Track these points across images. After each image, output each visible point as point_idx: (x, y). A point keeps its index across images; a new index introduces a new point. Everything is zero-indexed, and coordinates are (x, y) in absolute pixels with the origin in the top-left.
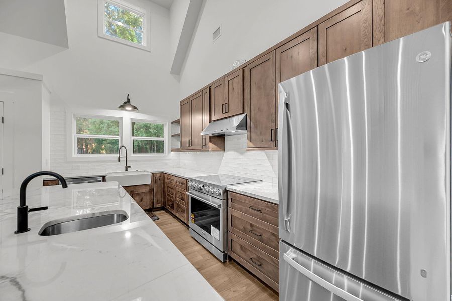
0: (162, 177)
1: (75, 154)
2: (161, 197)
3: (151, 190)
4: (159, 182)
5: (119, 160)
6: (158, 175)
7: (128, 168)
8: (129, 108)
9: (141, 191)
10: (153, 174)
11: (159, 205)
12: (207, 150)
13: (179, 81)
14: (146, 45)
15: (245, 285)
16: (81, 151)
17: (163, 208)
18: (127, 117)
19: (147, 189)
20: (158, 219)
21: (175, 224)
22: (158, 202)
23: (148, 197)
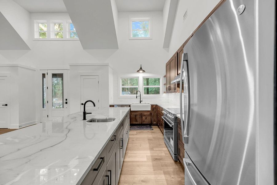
0: (156, 108)
1: (121, 95)
2: (156, 118)
3: (151, 114)
4: (155, 110)
5: (137, 98)
6: (154, 106)
7: (141, 102)
8: (141, 71)
9: (146, 114)
10: (152, 106)
11: (155, 123)
12: (176, 92)
13: (168, 51)
15: (182, 178)
17: (157, 125)
18: (141, 76)
19: (149, 113)
20: (153, 130)
21: (159, 134)
22: (154, 121)
23: (149, 118)
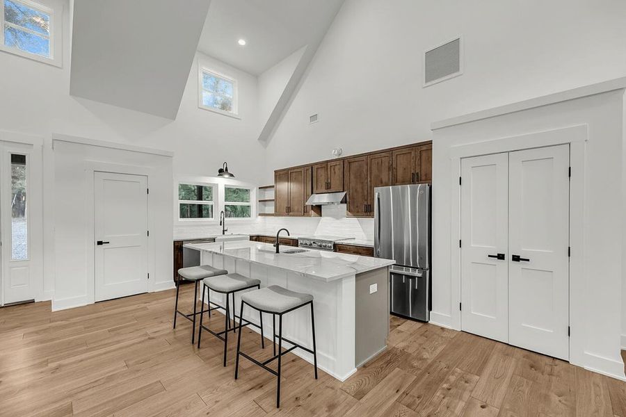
1: (178, 219)
5: (221, 225)
6: (254, 238)
7: (225, 232)
8: (226, 176)
10: (251, 237)
12: (309, 216)
14: (237, 114)
16: (183, 216)
18: (222, 183)
